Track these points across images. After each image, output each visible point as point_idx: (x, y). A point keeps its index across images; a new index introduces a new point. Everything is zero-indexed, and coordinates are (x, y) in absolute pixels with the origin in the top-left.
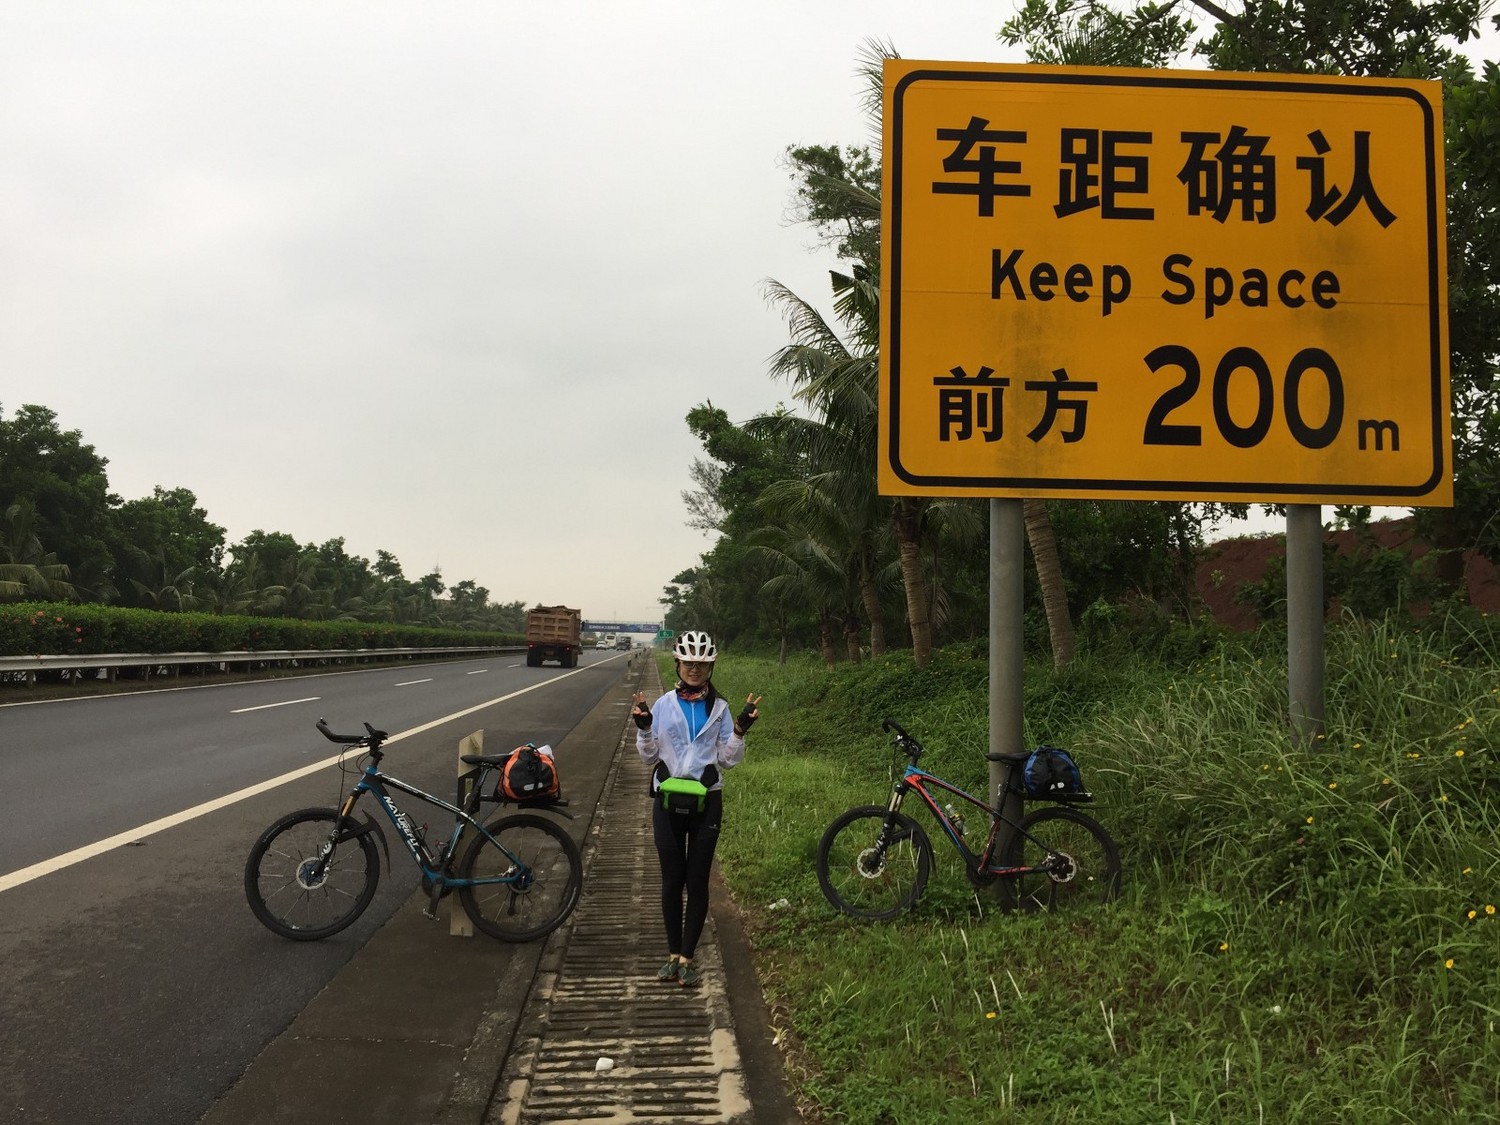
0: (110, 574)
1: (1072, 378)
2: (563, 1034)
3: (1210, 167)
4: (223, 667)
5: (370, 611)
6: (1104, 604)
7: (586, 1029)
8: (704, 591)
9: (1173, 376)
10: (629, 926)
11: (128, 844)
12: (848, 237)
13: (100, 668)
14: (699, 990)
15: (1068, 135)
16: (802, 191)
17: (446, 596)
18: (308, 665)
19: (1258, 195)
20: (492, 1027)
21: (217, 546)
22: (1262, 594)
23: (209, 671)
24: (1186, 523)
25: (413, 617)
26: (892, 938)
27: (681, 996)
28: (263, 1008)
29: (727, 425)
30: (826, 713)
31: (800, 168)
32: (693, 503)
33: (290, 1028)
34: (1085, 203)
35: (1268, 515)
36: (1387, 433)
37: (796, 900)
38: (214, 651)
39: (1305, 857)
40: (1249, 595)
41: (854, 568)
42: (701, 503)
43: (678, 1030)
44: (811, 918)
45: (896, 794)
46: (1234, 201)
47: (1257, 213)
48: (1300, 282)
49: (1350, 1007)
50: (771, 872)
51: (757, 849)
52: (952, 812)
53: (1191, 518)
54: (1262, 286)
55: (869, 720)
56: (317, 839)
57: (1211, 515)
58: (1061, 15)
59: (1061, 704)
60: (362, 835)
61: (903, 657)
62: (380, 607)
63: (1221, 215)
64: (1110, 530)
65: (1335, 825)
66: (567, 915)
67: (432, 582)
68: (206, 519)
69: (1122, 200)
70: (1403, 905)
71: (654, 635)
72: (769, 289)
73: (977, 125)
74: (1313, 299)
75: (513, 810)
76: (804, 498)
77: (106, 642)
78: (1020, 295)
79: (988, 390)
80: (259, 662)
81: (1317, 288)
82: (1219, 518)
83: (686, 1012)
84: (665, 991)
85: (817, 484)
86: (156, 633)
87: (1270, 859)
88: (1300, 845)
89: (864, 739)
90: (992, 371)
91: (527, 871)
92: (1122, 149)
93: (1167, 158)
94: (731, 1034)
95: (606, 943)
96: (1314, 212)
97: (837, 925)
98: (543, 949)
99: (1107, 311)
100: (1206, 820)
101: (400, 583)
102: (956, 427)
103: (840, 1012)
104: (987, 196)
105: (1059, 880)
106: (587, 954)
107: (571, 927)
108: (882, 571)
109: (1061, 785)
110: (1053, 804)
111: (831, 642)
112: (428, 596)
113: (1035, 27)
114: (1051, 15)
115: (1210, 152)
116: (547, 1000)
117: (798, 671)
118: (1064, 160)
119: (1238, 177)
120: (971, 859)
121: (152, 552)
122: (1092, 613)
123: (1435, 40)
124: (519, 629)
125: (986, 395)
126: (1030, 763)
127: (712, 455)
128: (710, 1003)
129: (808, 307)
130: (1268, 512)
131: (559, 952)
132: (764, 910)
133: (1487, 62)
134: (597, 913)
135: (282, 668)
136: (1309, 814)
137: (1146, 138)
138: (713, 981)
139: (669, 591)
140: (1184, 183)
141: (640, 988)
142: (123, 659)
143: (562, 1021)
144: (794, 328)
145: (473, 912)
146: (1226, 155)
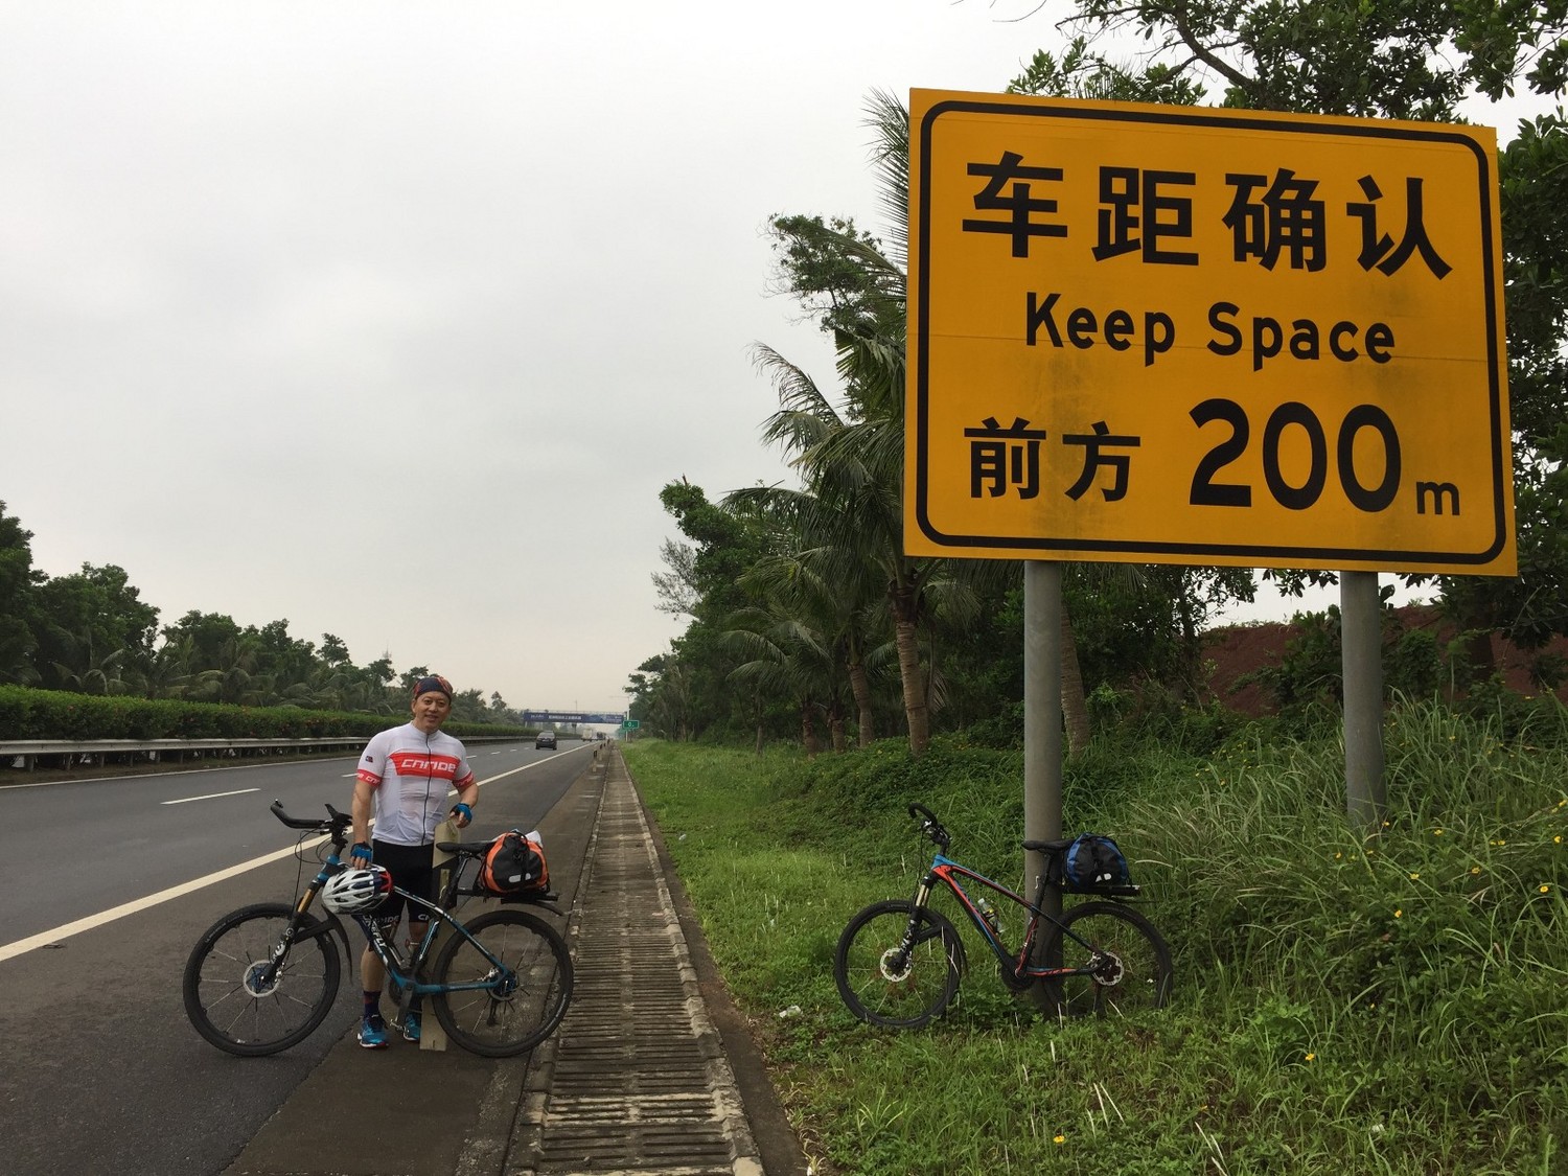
0: (32, 655)
1: (1113, 432)
2: (560, 1165)
3: (1257, 211)
4: (152, 755)
5: (315, 698)
6: (1107, 689)
7: (587, 1159)
8: (673, 679)
9: (1220, 431)
10: (624, 1038)
11: (45, 947)
12: (832, 309)
13: (16, 755)
14: (712, 1111)
15: (1107, 174)
16: (784, 262)
17: (396, 683)
18: (246, 754)
19: (1308, 242)
20: (476, 1158)
21: (149, 628)
22: (1281, 677)
23: (137, 760)
24: (1191, 606)
25: (360, 705)
26: (928, 1048)
27: (691, 1119)
28: (203, 1137)
29: (702, 502)
30: (815, 805)
31: (783, 239)
32: (664, 586)
33: (238, 1160)
34: (1125, 246)
35: (1283, 595)
36: (1446, 496)
37: (809, 1008)
38: (145, 738)
39: (1394, 955)
40: (1268, 679)
41: (840, 652)
42: (672, 586)
43: (693, 1159)
44: (829, 1027)
45: (923, 886)
46: (1282, 247)
47: (1307, 261)
48: (1353, 335)
49: (1461, 1124)
50: (777, 977)
51: (757, 950)
52: (985, 906)
53: (1196, 601)
54: (1313, 338)
55: (864, 811)
56: (267, 939)
57: (1217, 597)
58: (1068, 75)
59: (1078, 793)
60: (321, 933)
61: (895, 745)
62: (324, 694)
63: (1269, 262)
64: (1113, 612)
65: (1425, 920)
66: (556, 1025)
67: (382, 668)
68: (139, 599)
69: (1164, 244)
70: (1514, 1008)
71: (618, 726)
72: (758, 354)
73: (1011, 160)
74: (1366, 353)
75: (495, 905)
76: (790, 576)
77: (24, 726)
78: (1057, 342)
79: (1023, 443)
80: (193, 751)
81: (1371, 342)
82: (1224, 600)
83: (700, 1137)
84: (672, 1113)
85: (805, 561)
86: (80, 718)
87: (1351, 957)
88: (1387, 942)
89: (858, 832)
90: (1028, 423)
91: (511, 975)
92: (1163, 190)
93: (1212, 201)
94: (757, 1163)
95: (598, 1057)
96: (1366, 261)
97: (859, 1035)
98: (527, 1064)
99: (1149, 360)
100: (1268, 915)
101: (348, 670)
102: (988, 483)
103: (879, 1137)
104: (1021, 235)
105: (1105, 983)
106: (578, 1070)
107: (557, 1039)
108: (869, 656)
109: (1108, 877)
110: (1096, 898)
111: (813, 732)
112: (377, 683)
113: (1042, 86)
114: (1058, 74)
115: (1257, 196)
116: (537, 1125)
117: (778, 761)
118: (1102, 200)
119: (1286, 223)
120: (1007, 962)
121: (78, 633)
122: (1095, 698)
123: (1451, 108)
124: (474, 719)
125: (1021, 448)
126: (1073, 852)
127: (687, 535)
128: (727, 1126)
129: (801, 373)
130: (1284, 592)
131: (547, 1068)
132: (773, 1018)
133: (1522, 120)
134: (586, 1022)
135: (218, 757)
136: (1396, 908)
137: (1188, 179)
138: (728, 1100)
139: (635, 679)
140: (1229, 228)
141: (644, 1109)
142: (43, 746)
143: (557, 1149)
144: (784, 395)
145: (447, 1021)
146: (1273, 199)
